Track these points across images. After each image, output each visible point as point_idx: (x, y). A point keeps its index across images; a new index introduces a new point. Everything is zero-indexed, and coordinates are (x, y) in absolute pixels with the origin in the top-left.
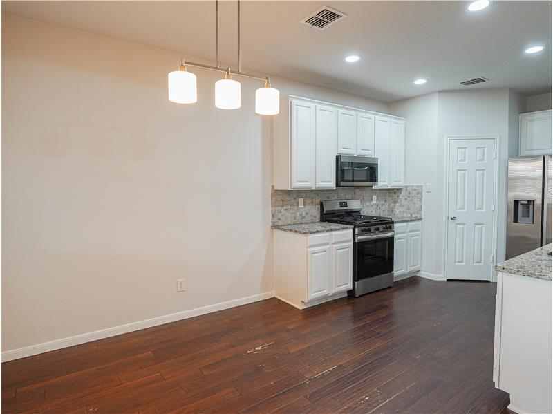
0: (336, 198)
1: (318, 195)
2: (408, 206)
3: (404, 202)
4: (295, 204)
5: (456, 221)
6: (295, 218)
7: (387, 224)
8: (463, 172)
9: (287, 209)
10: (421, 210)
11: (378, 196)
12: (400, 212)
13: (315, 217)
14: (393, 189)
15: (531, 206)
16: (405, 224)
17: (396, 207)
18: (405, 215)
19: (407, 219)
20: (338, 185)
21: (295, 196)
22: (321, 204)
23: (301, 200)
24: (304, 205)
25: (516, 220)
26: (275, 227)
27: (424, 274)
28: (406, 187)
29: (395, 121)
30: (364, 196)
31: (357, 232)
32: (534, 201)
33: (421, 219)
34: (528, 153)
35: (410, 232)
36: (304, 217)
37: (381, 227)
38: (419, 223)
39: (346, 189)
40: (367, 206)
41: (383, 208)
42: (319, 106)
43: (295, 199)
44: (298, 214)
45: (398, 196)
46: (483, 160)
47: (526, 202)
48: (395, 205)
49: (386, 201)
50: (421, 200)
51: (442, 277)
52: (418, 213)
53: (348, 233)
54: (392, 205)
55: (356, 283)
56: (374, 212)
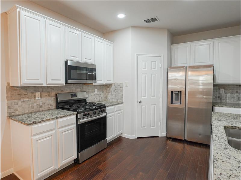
0: (68, 91)
1: (53, 90)
2: (116, 95)
3: (113, 93)
4: (33, 97)
5: (142, 103)
6: (32, 108)
7: (102, 108)
8: (145, 75)
9: (24, 102)
10: (122, 97)
11: (98, 89)
12: (111, 99)
13: (51, 105)
14: (107, 85)
15: (179, 94)
16: (113, 107)
17: (109, 95)
18: (114, 100)
19: (114, 104)
20: (66, 82)
21: (32, 91)
22: (56, 96)
23: (38, 94)
24: (41, 97)
25: (172, 103)
26: (11, 117)
27: (125, 135)
28: (114, 83)
29: (107, 43)
30: (89, 89)
31: (79, 117)
32: (181, 92)
33: (122, 103)
34: (176, 66)
35: (117, 111)
36: (41, 106)
37: (97, 111)
38: (122, 105)
39: (76, 85)
40: (92, 95)
41: (102, 96)
42: (49, 22)
43: (32, 93)
44: (35, 104)
45: (110, 89)
46: (155, 68)
47: (177, 92)
48: (108, 95)
49: (103, 92)
50: (122, 91)
51: (134, 137)
52: (121, 99)
53: (72, 118)
54: (107, 94)
55: (79, 153)
56: (95, 99)
